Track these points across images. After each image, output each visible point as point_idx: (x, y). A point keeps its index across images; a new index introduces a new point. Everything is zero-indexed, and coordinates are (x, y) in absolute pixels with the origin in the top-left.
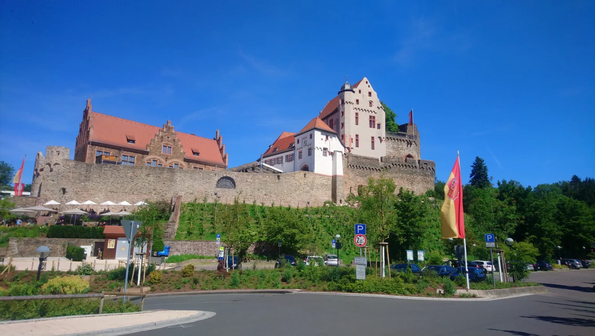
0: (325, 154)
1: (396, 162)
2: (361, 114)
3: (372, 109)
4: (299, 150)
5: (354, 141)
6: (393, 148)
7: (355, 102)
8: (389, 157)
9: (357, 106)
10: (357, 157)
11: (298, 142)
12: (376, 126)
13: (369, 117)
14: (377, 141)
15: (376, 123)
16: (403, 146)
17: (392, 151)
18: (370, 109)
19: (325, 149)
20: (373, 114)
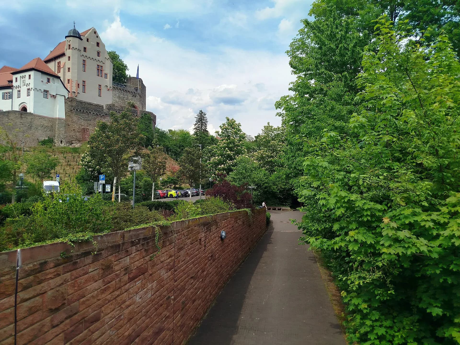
0: (46, 97)
1: (120, 110)
2: (88, 62)
3: (100, 58)
4: (18, 89)
5: (81, 86)
6: (119, 97)
7: (83, 49)
8: (114, 105)
9: (85, 54)
10: (81, 102)
11: (16, 81)
12: (104, 75)
13: (96, 66)
14: (104, 89)
15: (104, 72)
16: (129, 97)
17: (118, 100)
18: (98, 58)
19: (46, 91)
20: (101, 64)
